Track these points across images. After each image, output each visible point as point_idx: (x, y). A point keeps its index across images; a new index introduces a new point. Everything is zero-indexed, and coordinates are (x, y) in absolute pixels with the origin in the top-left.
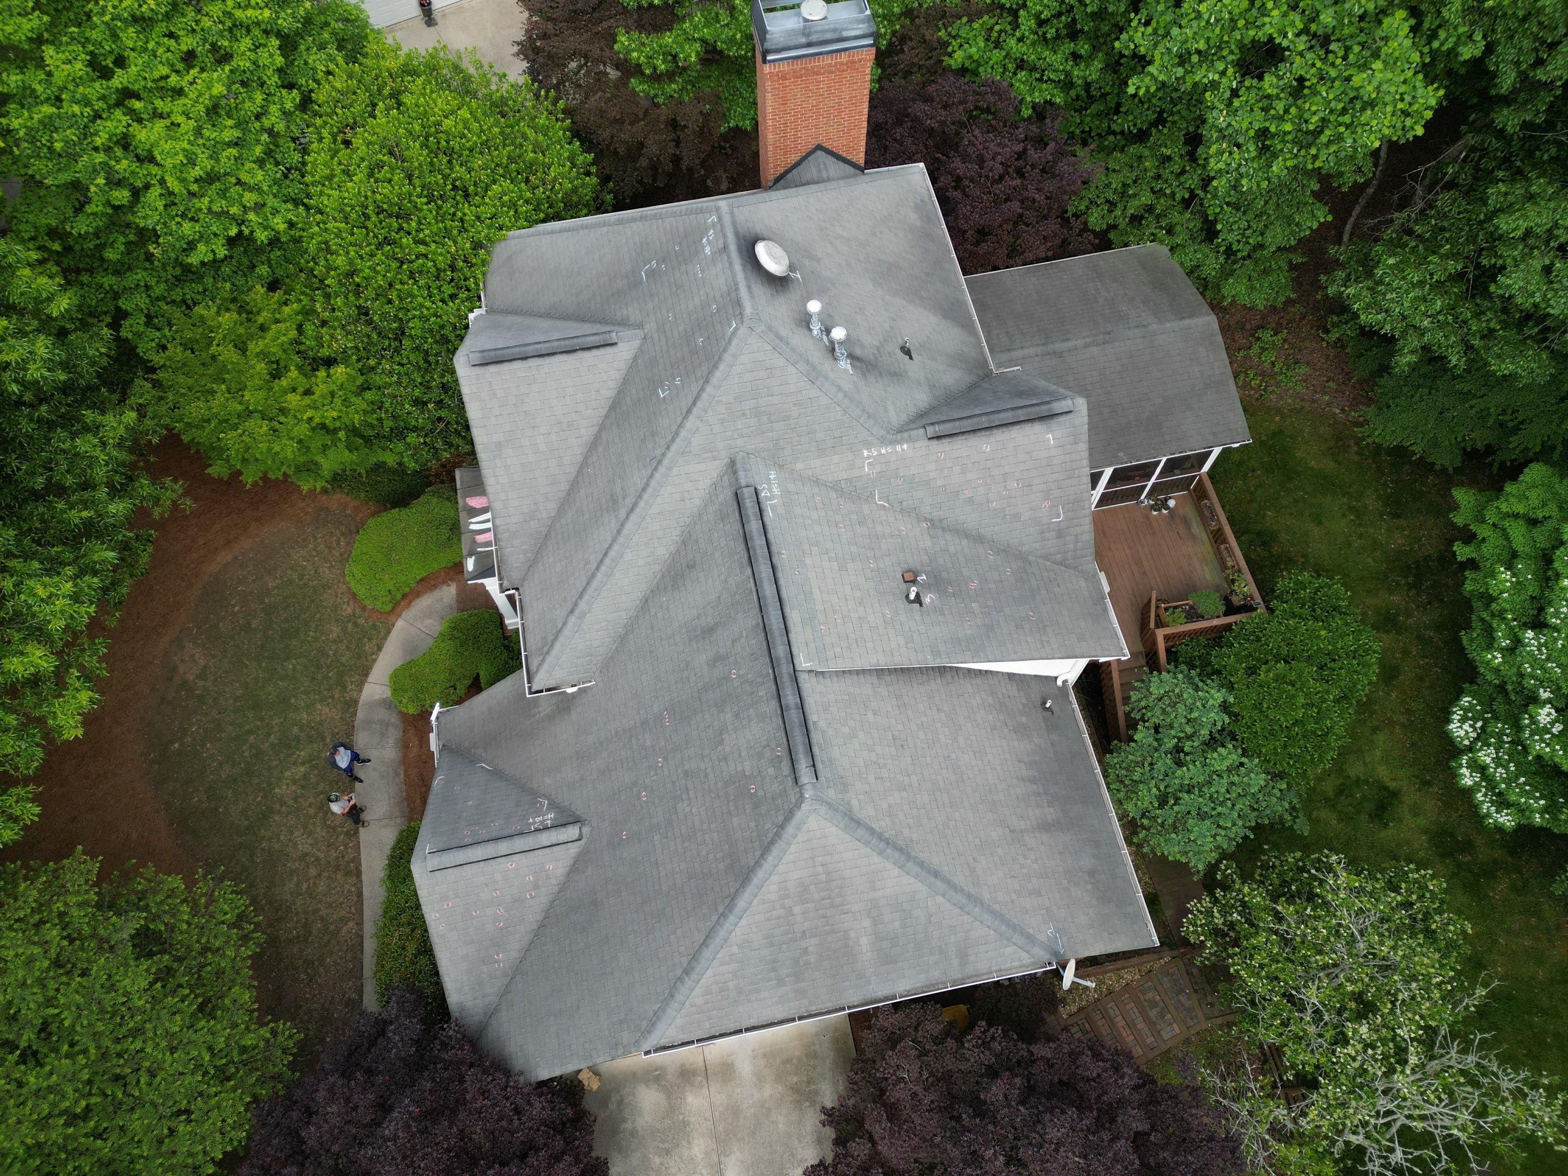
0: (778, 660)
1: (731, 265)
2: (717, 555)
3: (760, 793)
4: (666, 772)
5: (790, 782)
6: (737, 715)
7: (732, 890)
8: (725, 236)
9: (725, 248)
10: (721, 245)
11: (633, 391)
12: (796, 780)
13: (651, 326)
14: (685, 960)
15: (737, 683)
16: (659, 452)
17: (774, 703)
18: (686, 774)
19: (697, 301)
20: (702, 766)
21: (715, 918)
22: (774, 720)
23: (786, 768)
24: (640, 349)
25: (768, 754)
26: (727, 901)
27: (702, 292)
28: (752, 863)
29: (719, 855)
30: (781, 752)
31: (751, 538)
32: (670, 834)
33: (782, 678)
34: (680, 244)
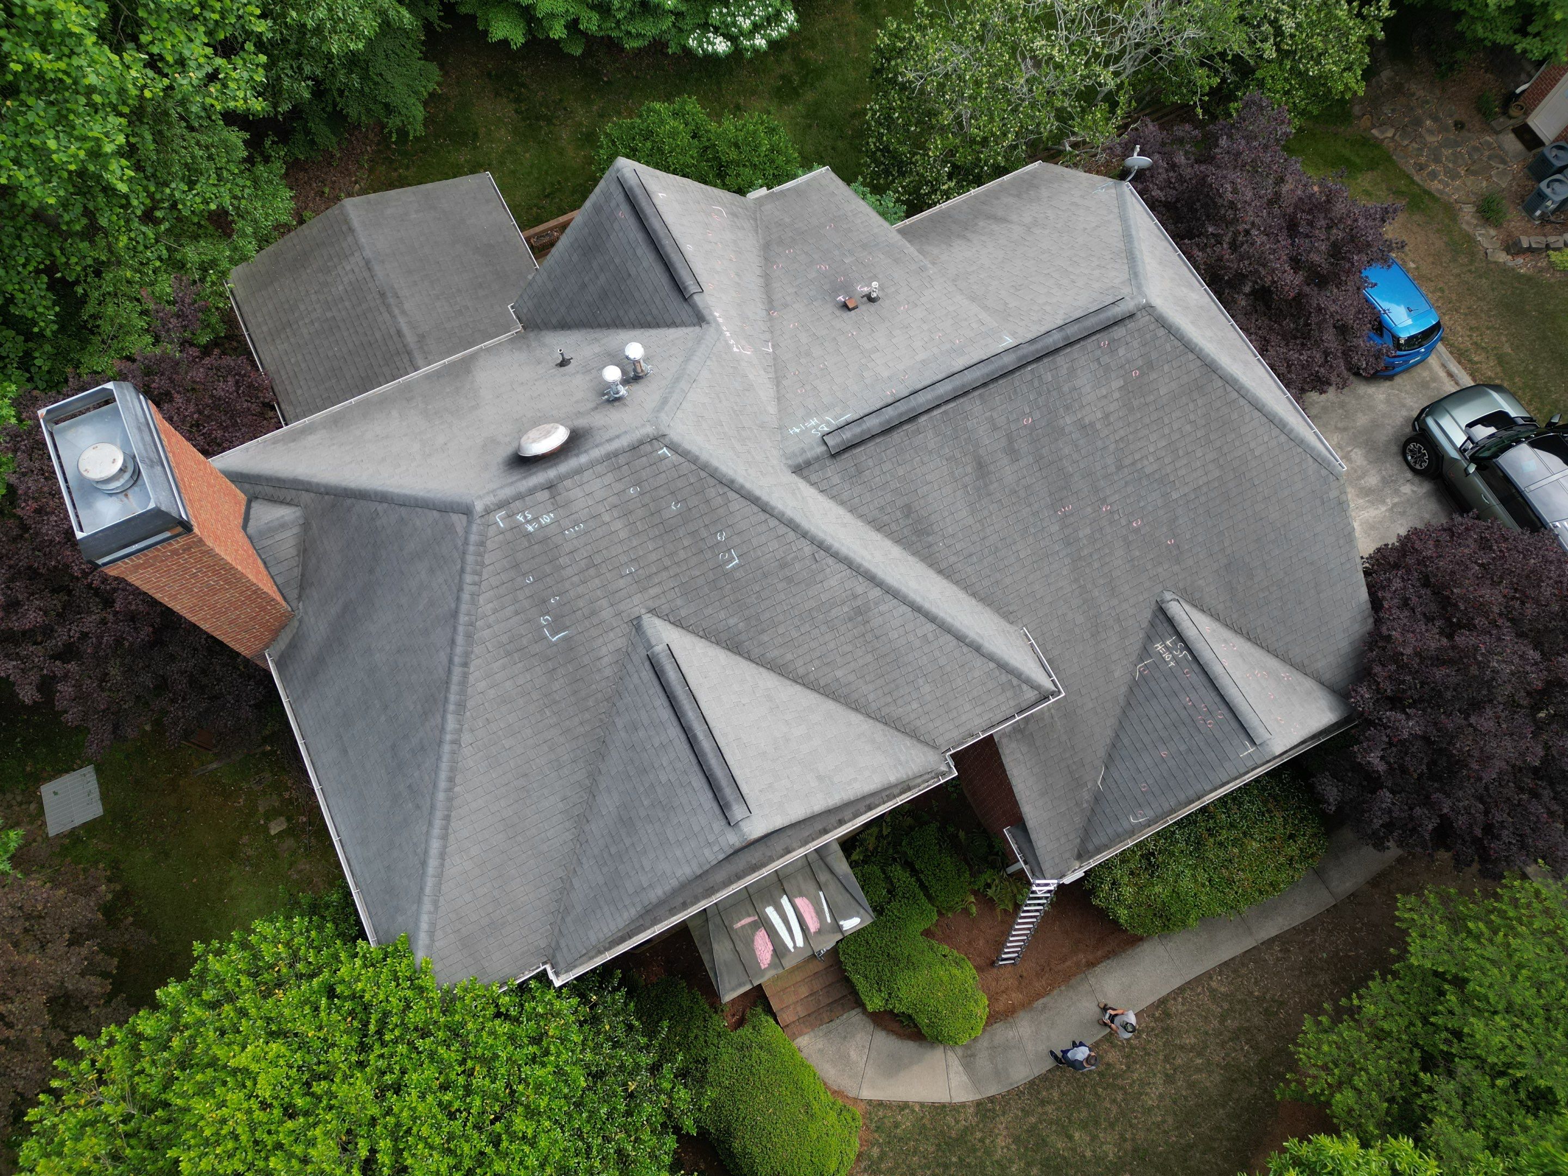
0: (1020, 359)
1: (579, 471)
2: (901, 472)
3: (1140, 362)
4: (1117, 497)
5: (1131, 325)
6: (1067, 408)
7: (1220, 383)
8: (532, 491)
9: (550, 487)
10: (545, 495)
11: (722, 615)
12: (1132, 316)
13: (636, 605)
14: (1276, 432)
15: (1037, 415)
16: (808, 549)
17: (1060, 359)
18: (1120, 468)
19: (618, 525)
20: (1112, 447)
21: (1242, 402)
22: (1076, 356)
23: (1119, 332)
24: (665, 618)
25: (1106, 359)
26: (1229, 389)
27: (606, 518)
28: (1199, 363)
29: (1191, 406)
30: (1103, 340)
31: (888, 422)
32: (1172, 479)
33: (1037, 351)
34: (524, 575)
